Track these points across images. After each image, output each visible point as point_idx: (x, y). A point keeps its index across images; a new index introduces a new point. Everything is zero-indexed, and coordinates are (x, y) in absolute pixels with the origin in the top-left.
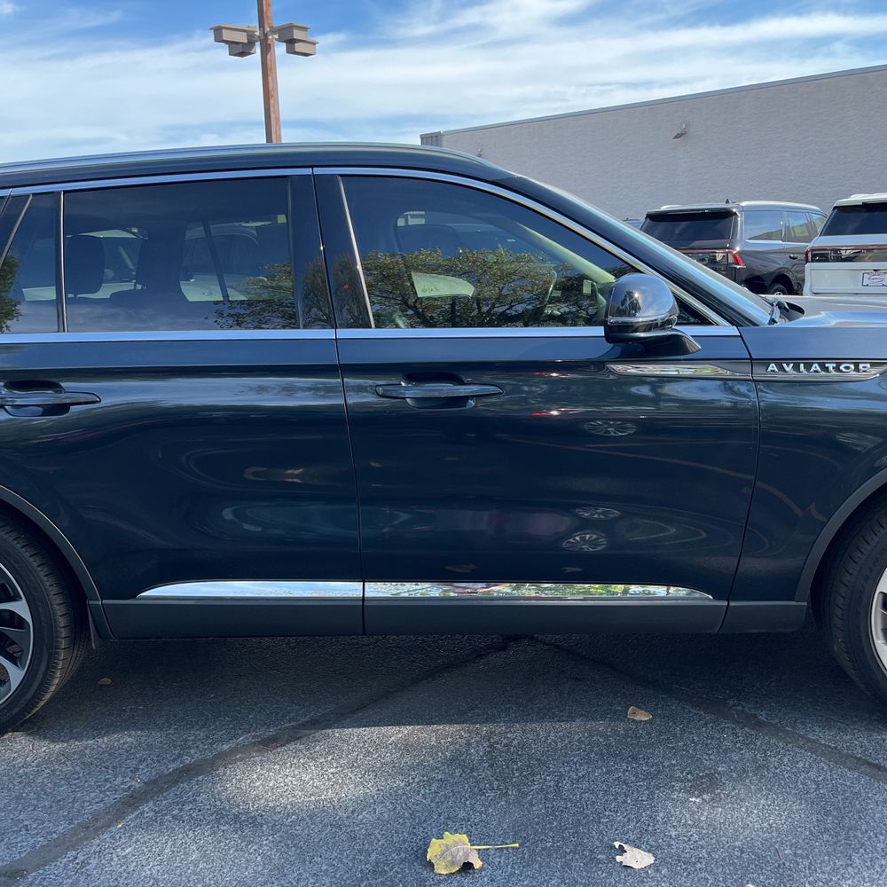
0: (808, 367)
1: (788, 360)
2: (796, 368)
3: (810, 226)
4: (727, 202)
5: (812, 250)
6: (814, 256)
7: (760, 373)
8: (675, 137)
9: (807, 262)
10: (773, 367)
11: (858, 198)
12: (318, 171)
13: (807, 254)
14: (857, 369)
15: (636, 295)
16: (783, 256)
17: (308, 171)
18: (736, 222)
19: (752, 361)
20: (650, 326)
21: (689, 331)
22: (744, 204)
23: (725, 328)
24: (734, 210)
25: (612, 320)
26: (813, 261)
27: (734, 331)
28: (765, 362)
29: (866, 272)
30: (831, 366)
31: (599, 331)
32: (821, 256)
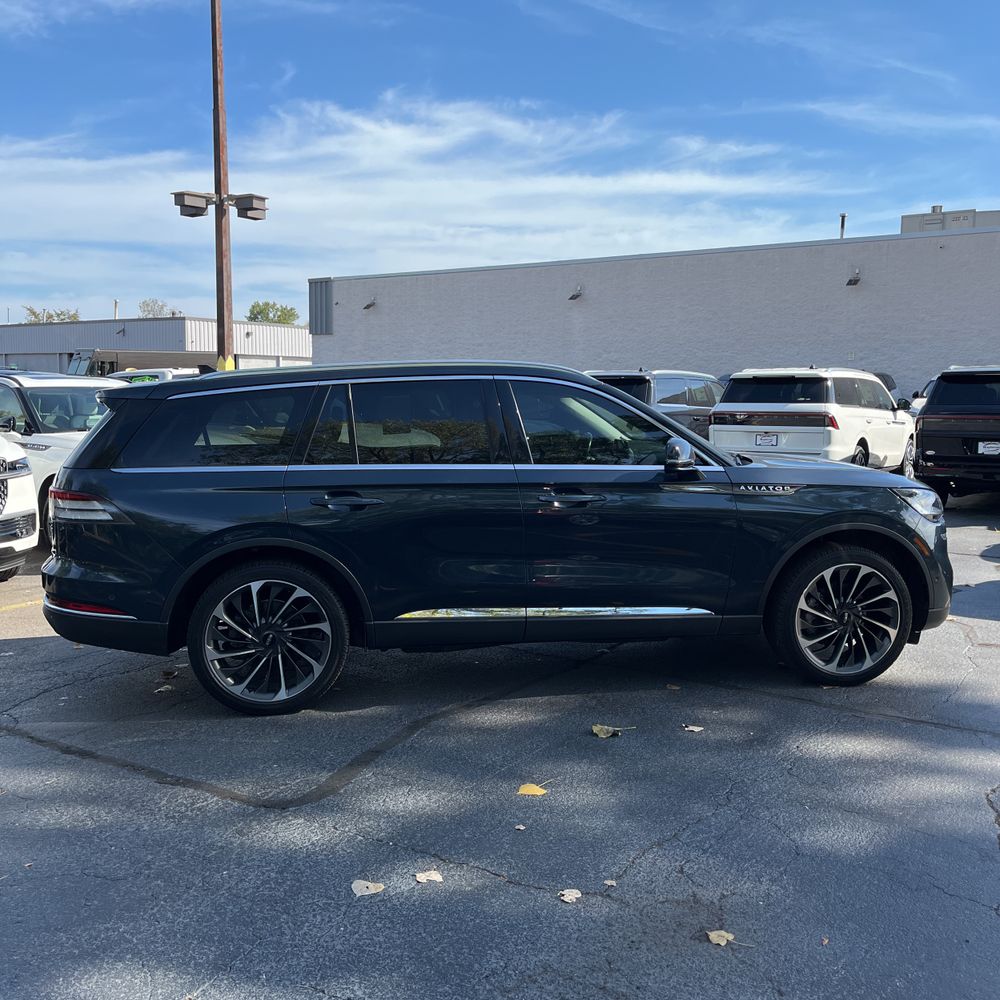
0: (760, 488)
1: (750, 484)
2: (754, 488)
3: (707, 391)
4: (641, 370)
5: (714, 414)
6: (715, 419)
7: (736, 491)
8: (571, 299)
9: (711, 424)
10: (742, 488)
11: (749, 372)
12: (496, 377)
13: (710, 417)
14: (783, 489)
15: (677, 448)
16: (688, 418)
17: (491, 377)
18: (650, 387)
19: (732, 484)
20: (684, 465)
21: (701, 468)
22: (655, 372)
23: (717, 468)
24: (648, 378)
25: (669, 461)
26: (715, 423)
27: (721, 469)
28: (739, 485)
29: (758, 433)
30: (771, 488)
31: (662, 467)
32: (722, 419)
